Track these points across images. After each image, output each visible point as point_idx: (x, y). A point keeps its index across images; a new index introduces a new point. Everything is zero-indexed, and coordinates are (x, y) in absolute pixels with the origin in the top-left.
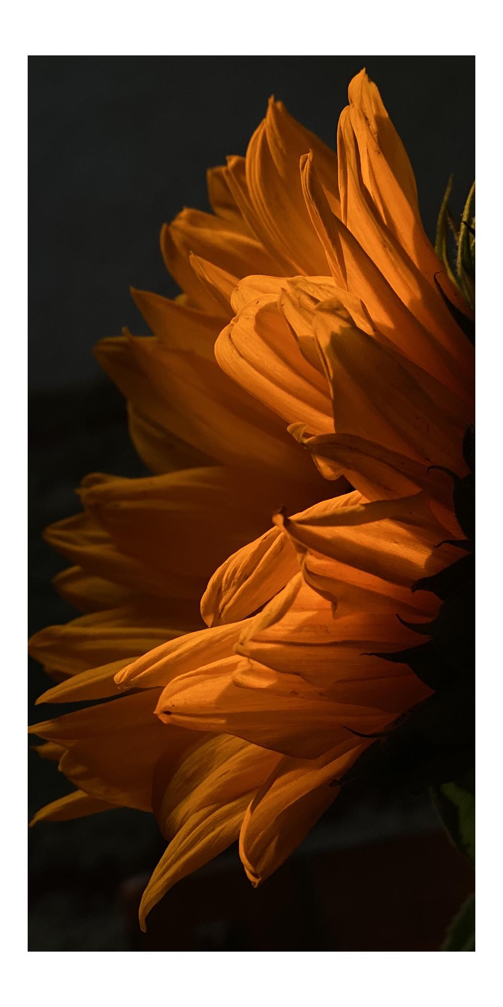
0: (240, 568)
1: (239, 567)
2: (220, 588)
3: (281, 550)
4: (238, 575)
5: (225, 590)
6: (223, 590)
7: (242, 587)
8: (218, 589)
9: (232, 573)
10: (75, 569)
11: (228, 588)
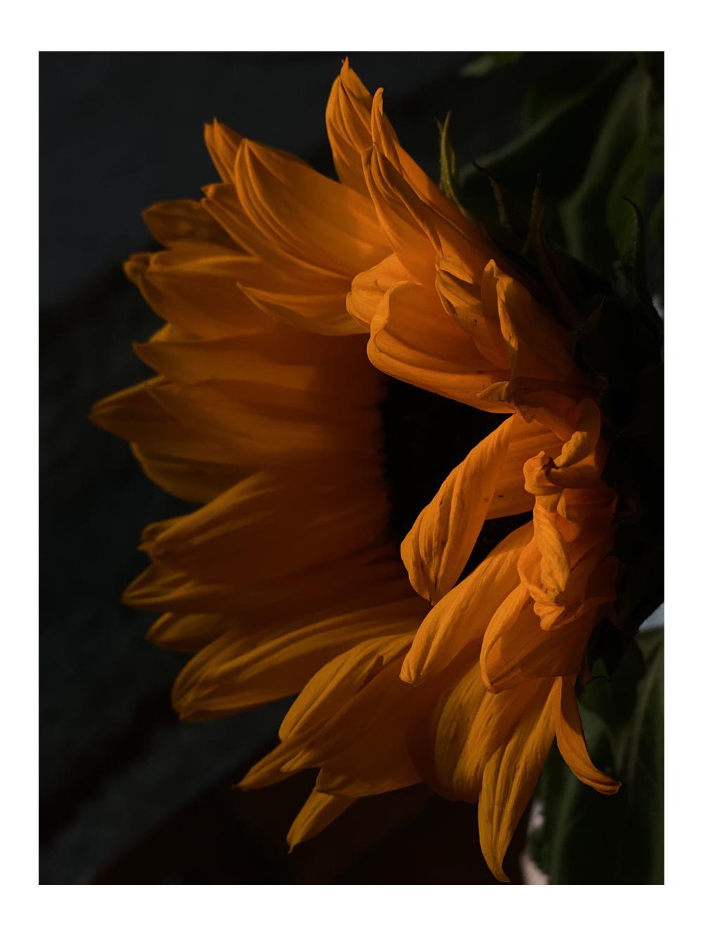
0: (434, 539)
1: (432, 537)
2: (422, 563)
3: (463, 506)
4: (435, 544)
5: (428, 563)
6: (426, 563)
7: (445, 553)
8: (420, 564)
9: (428, 545)
10: (167, 616)
11: (431, 560)
